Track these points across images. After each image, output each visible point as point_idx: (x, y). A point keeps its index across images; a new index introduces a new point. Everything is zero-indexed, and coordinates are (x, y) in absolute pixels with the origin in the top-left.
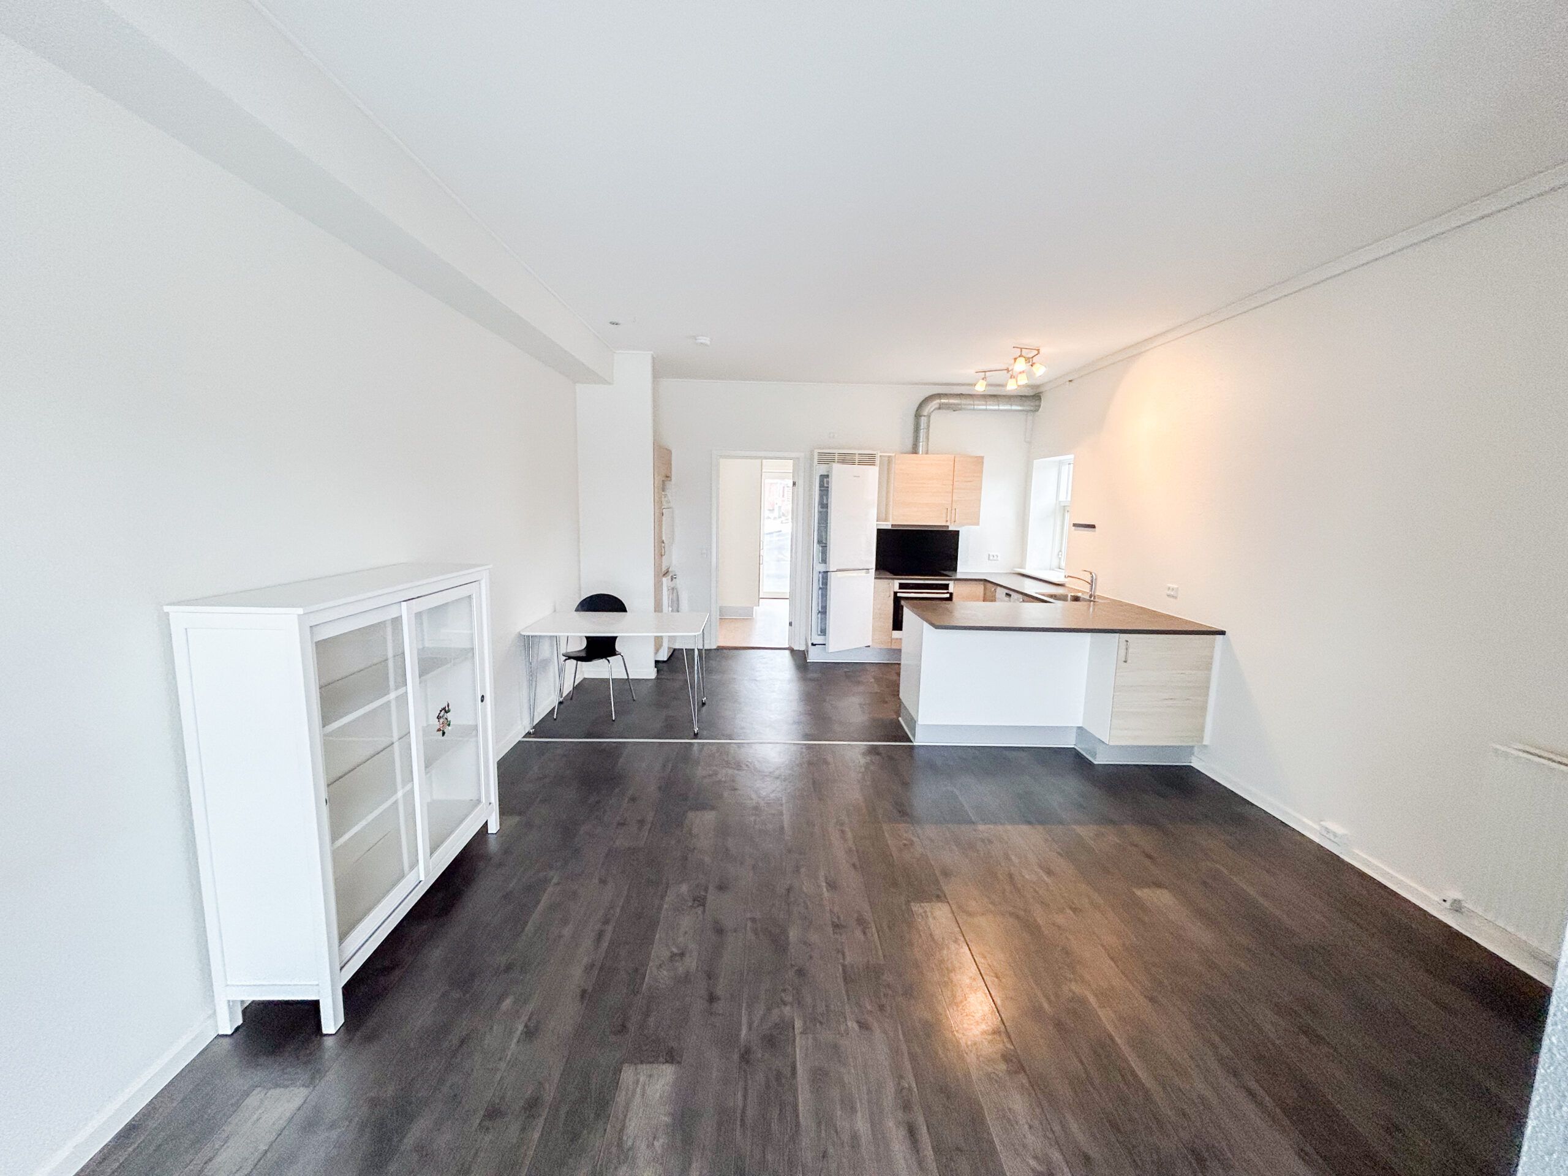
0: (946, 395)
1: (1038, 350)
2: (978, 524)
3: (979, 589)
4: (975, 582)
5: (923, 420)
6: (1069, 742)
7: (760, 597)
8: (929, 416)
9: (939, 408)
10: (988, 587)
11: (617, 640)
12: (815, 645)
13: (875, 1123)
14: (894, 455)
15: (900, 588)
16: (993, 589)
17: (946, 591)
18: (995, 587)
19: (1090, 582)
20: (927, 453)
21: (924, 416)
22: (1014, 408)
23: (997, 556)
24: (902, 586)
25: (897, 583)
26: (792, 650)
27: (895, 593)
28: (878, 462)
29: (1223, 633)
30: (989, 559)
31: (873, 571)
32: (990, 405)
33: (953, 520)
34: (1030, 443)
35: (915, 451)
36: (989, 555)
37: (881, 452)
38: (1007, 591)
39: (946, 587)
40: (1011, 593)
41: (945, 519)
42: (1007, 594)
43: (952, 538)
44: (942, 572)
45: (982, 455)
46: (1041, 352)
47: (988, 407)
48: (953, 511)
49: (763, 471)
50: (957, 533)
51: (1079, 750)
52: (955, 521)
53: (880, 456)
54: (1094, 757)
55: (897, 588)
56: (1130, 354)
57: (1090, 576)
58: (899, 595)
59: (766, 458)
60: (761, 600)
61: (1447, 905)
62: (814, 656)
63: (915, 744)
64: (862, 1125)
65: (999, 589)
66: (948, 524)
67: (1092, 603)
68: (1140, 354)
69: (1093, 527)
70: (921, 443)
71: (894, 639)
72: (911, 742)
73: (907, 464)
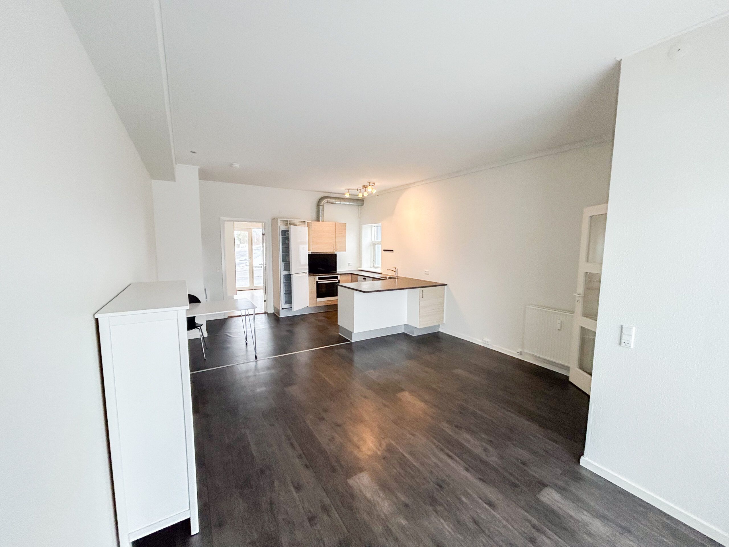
0: (330, 197)
1: (374, 184)
2: (346, 251)
3: (349, 277)
4: (348, 275)
5: (321, 207)
6: (402, 331)
7: (237, 290)
8: (323, 206)
9: (327, 202)
10: (353, 277)
11: (195, 318)
12: (283, 309)
13: (439, 458)
14: (311, 222)
15: (319, 280)
16: (356, 277)
17: (337, 279)
18: (357, 276)
19: (395, 271)
20: (323, 221)
21: (321, 205)
22: (351, 204)
23: (351, 264)
24: (320, 279)
25: (317, 277)
26: (267, 313)
27: (317, 282)
28: (306, 224)
29: (447, 285)
30: (348, 265)
31: (308, 273)
32: (342, 202)
33: (336, 249)
34: (360, 218)
35: (318, 220)
36: (348, 264)
37: (308, 221)
38: (364, 277)
39: (337, 277)
40: (365, 278)
41: (333, 249)
42: (363, 278)
43: (333, 257)
44: (331, 271)
45: (345, 223)
46: (375, 184)
47: (341, 203)
48: (336, 246)
49: (235, 227)
50: (336, 255)
51: (406, 332)
52: (337, 250)
53: (308, 222)
54: (413, 334)
55: (317, 280)
56: (403, 188)
57: (395, 269)
58: (319, 282)
59: (236, 221)
60: (237, 292)
61: (519, 353)
62: (283, 314)
63: (352, 342)
64: (435, 460)
65: (359, 276)
66: (334, 251)
67: (397, 279)
68: (408, 188)
69: (392, 251)
70: (321, 217)
71: (317, 302)
72: (350, 341)
73: (316, 225)
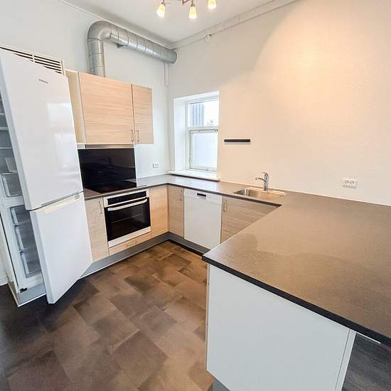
2: (153, 142)
3: (164, 190)
4: (162, 187)
9: (108, 39)
15: (108, 203)
17: (144, 198)
18: (180, 188)
19: (263, 178)
20: (105, 77)
23: (158, 164)
24: (110, 201)
25: (106, 199)
27: (106, 209)
33: (137, 140)
35: (93, 70)
39: (144, 194)
41: (131, 139)
42: (199, 194)
48: (137, 133)
55: (106, 205)
65: (185, 189)
69: (249, 141)
71: (109, 248)
73: (90, 82)
